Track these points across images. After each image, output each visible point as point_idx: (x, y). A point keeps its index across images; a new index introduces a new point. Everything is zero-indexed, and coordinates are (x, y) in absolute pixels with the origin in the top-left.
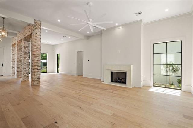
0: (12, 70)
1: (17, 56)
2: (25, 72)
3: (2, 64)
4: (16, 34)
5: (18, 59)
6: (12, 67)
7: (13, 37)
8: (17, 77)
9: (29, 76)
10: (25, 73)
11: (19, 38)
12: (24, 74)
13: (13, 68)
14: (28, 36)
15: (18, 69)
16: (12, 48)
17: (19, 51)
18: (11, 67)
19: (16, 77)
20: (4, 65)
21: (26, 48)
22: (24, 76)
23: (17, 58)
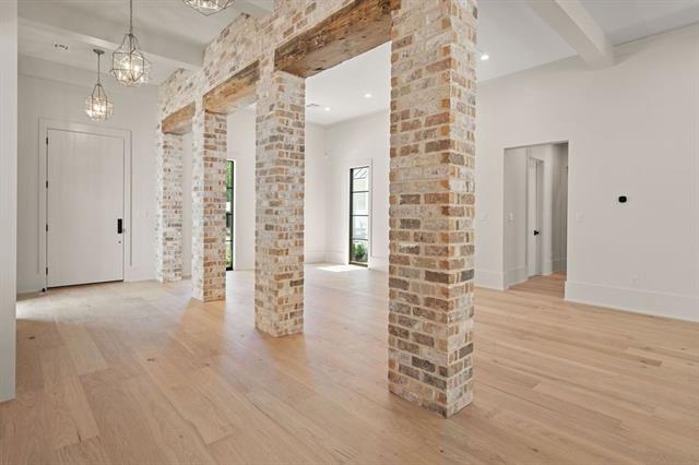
0: (165, 253)
1: (206, 176)
2: (284, 276)
3: (120, 222)
4: (201, 51)
5: (209, 194)
6: (165, 234)
7: (182, 70)
8: (205, 294)
9: (302, 304)
10: (286, 282)
11: (232, 63)
12: (282, 293)
13: (169, 243)
14: (316, 30)
15: (209, 251)
16: (161, 138)
17: (215, 149)
18: (161, 236)
19: (199, 294)
20: (125, 226)
21: (289, 115)
22: (280, 302)
23: (206, 189)
